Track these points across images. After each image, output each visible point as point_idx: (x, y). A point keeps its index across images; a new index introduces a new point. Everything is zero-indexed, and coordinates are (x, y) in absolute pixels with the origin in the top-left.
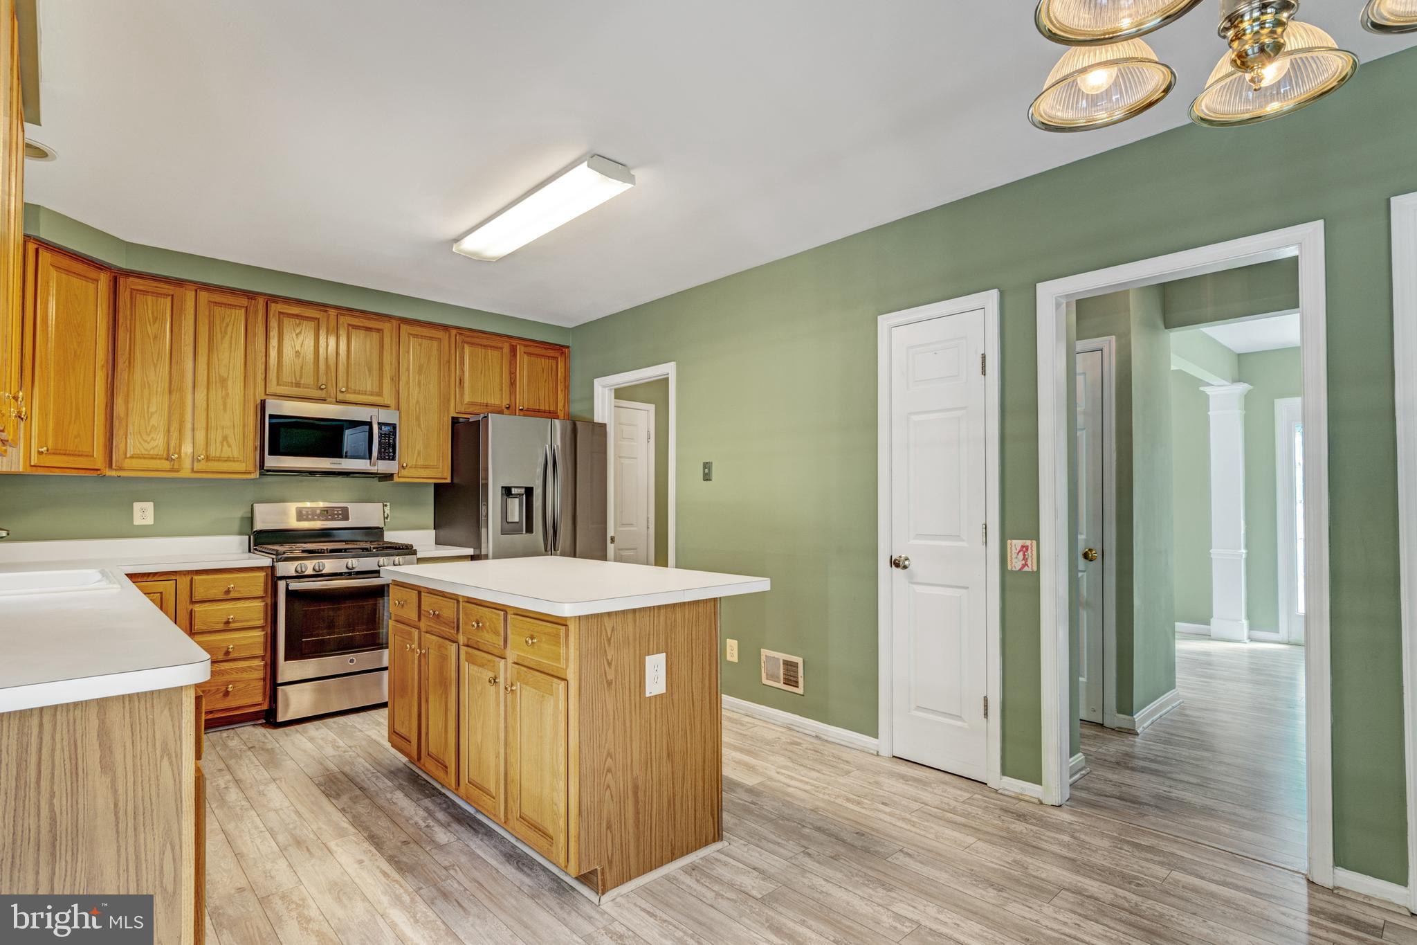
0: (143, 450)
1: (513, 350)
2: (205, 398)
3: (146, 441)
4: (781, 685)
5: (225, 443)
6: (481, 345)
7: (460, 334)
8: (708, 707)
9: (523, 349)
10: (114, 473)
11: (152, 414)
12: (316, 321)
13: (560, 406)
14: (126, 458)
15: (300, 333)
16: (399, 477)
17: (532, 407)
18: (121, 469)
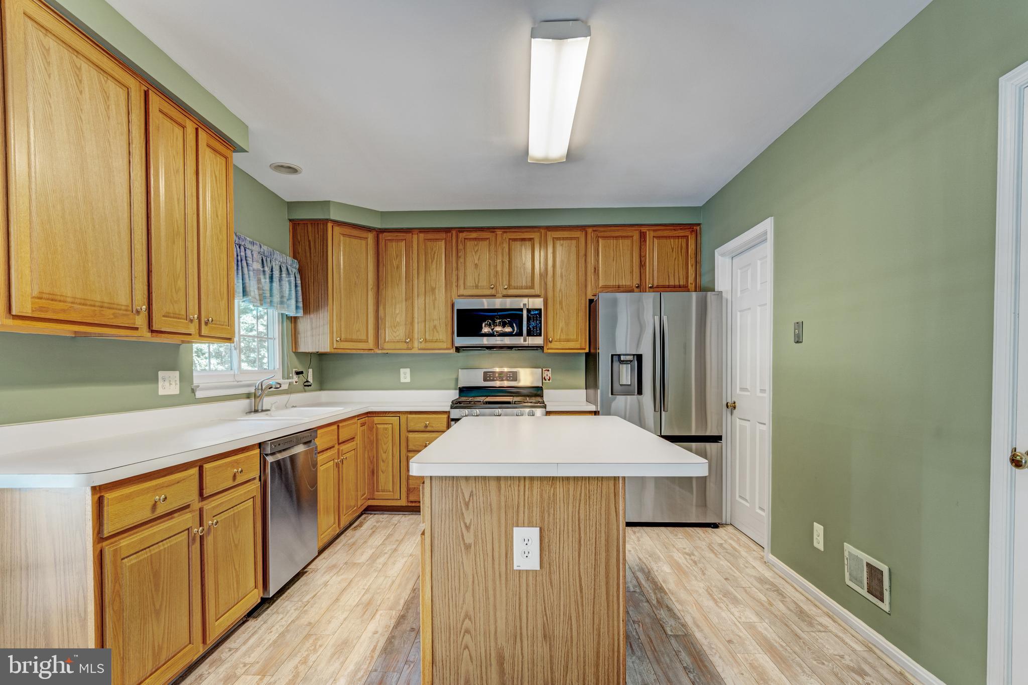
0: (393, 337)
1: (643, 236)
2: (424, 302)
3: (394, 332)
4: (864, 592)
5: (435, 330)
6: (613, 237)
7: (594, 231)
8: (604, 597)
9: (652, 234)
10: (380, 352)
11: (397, 314)
12: (488, 241)
13: (691, 279)
14: (385, 342)
15: (477, 250)
16: (548, 349)
17: (660, 284)
18: (383, 349)
